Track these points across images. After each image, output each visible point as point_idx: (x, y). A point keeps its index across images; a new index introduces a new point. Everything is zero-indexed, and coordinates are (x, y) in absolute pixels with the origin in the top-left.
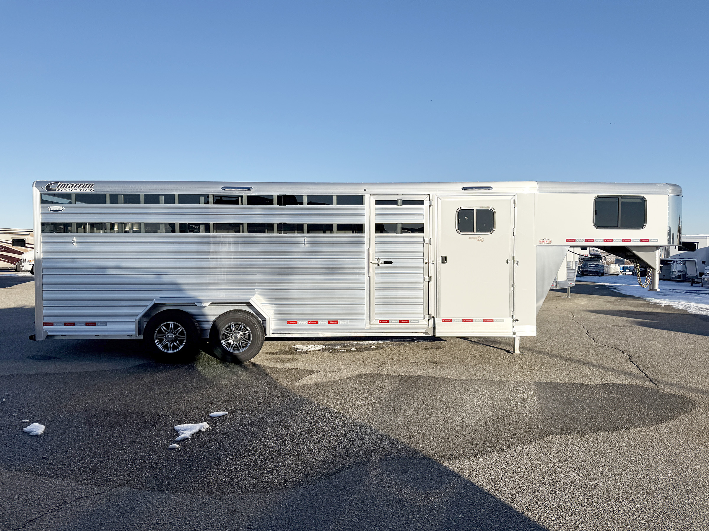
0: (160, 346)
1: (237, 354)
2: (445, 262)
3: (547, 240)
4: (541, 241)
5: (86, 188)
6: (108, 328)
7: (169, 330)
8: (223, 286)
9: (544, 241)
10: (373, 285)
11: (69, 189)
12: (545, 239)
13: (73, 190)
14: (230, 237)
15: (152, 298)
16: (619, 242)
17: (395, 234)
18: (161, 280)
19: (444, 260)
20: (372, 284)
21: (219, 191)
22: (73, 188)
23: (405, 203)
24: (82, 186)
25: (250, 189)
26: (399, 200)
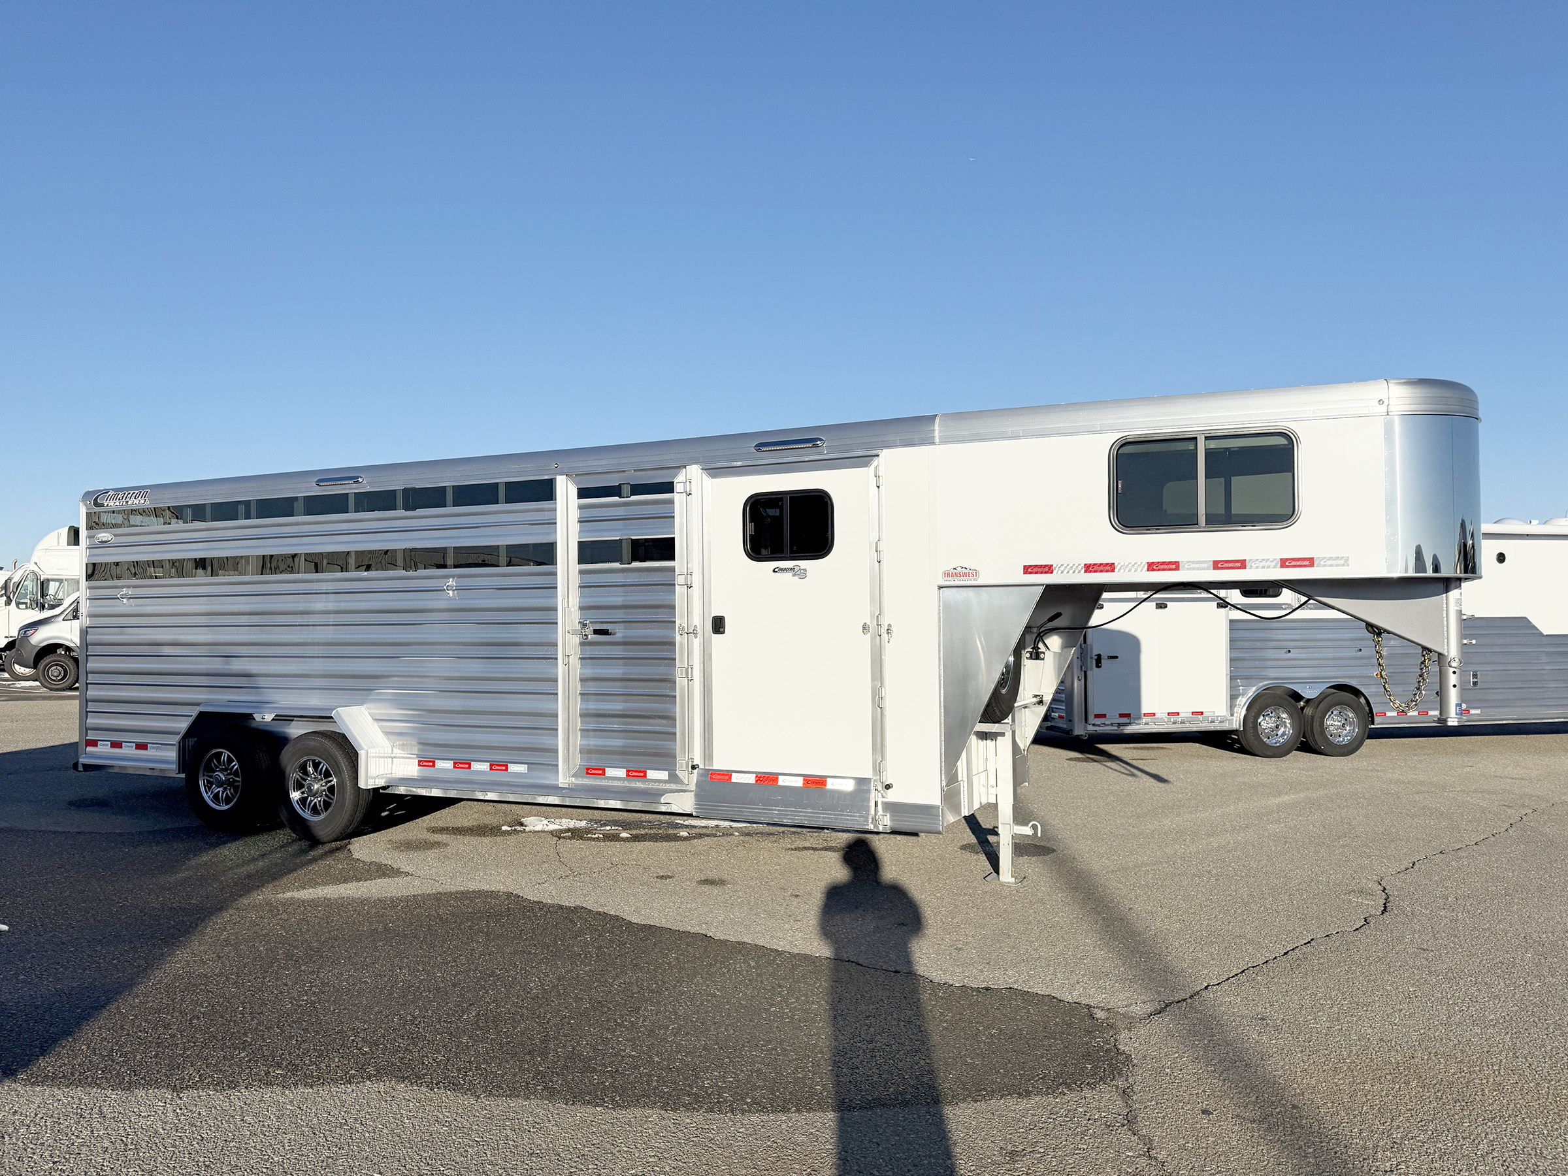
0: (207, 797)
1: (313, 824)
2: (722, 630)
3: (966, 571)
4: (947, 574)
5: (139, 498)
6: (150, 755)
7: (221, 765)
8: (318, 682)
9: (956, 574)
10: (574, 684)
11: (120, 502)
12: (959, 569)
13: (124, 504)
14: (329, 579)
15: (200, 701)
16: (1204, 569)
17: (617, 565)
18: (231, 667)
19: (719, 625)
20: (572, 683)
21: (312, 490)
22: (123, 500)
23: (637, 489)
24: (135, 495)
25: (359, 479)
26: (624, 484)
